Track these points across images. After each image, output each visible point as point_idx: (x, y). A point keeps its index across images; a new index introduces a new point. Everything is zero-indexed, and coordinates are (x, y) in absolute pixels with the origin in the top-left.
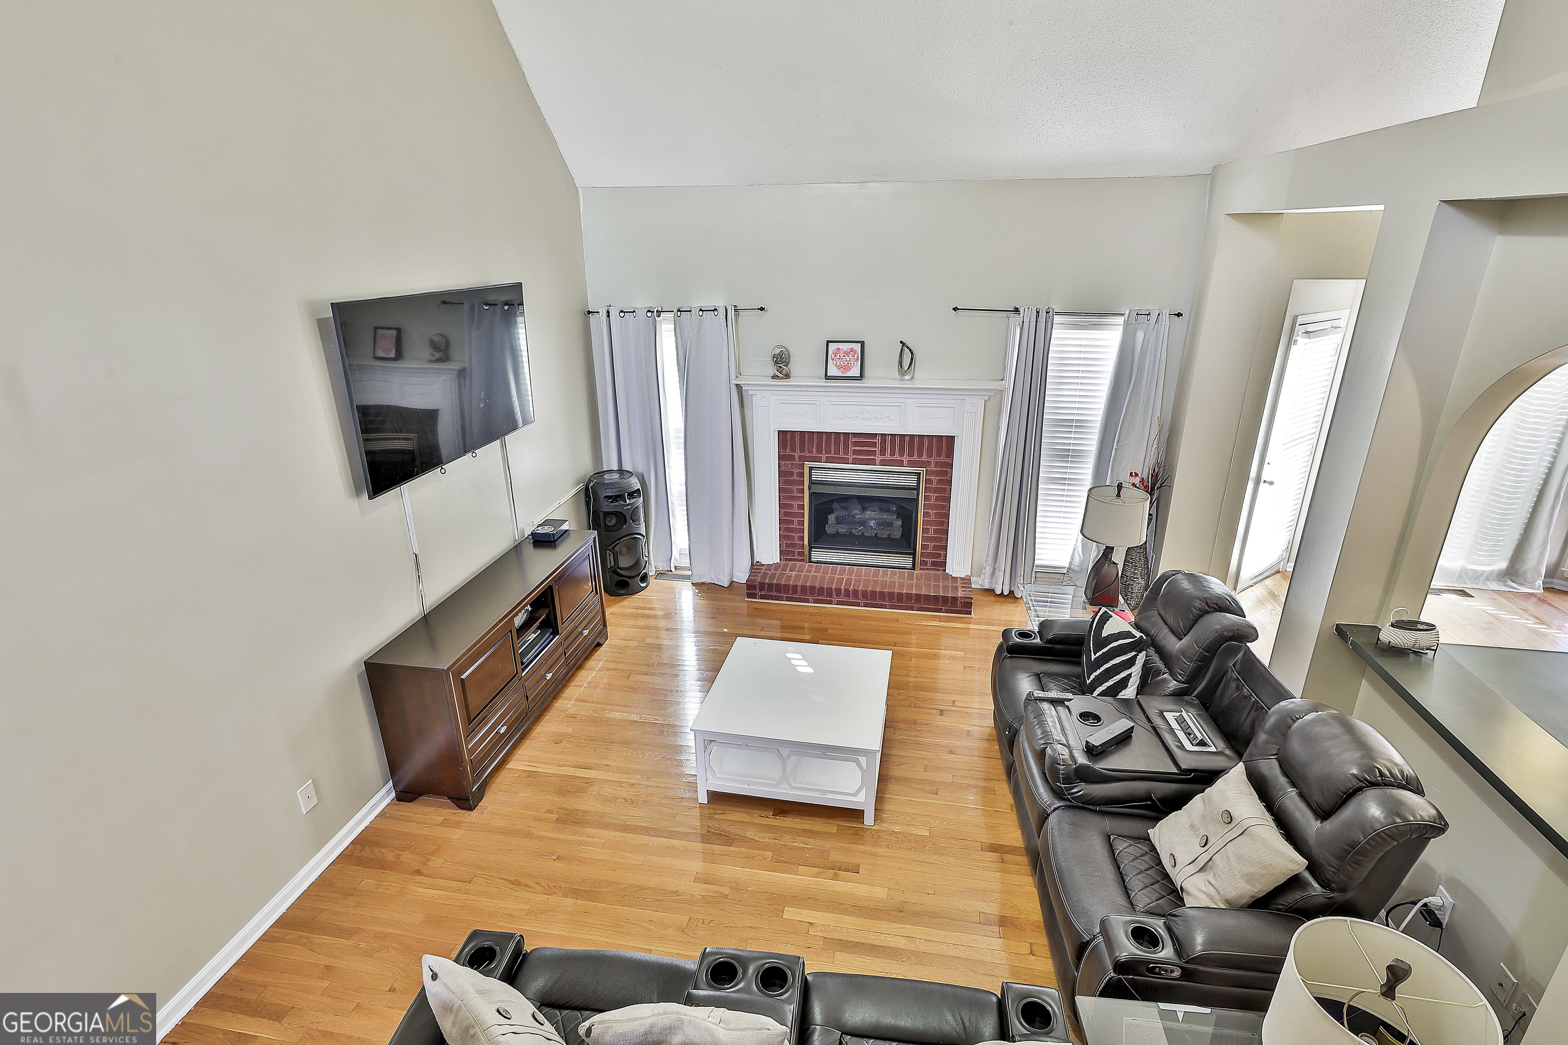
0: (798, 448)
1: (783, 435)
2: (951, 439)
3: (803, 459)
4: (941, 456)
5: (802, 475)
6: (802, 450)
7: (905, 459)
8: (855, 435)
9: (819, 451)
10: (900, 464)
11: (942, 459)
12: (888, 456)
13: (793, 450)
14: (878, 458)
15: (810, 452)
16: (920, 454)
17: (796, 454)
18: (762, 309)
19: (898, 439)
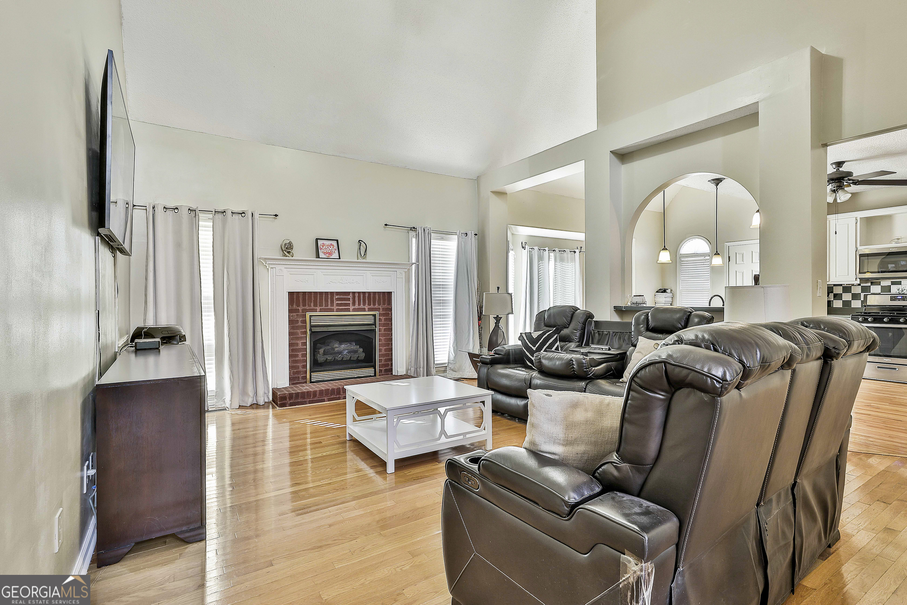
0: (301, 304)
1: (291, 294)
2: (389, 294)
3: (305, 311)
4: (385, 304)
5: (304, 322)
6: (304, 305)
7: (367, 307)
8: (338, 293)
9: (315, 305)
10: (364, 310)
11: (386, 306)
12: (357, 306)
13: (298, 305)
14: (351, 307)
15: (309, 306)
16: (374, 305)
17: (300, 308)
18: (276, 215)
19: (362, 296)
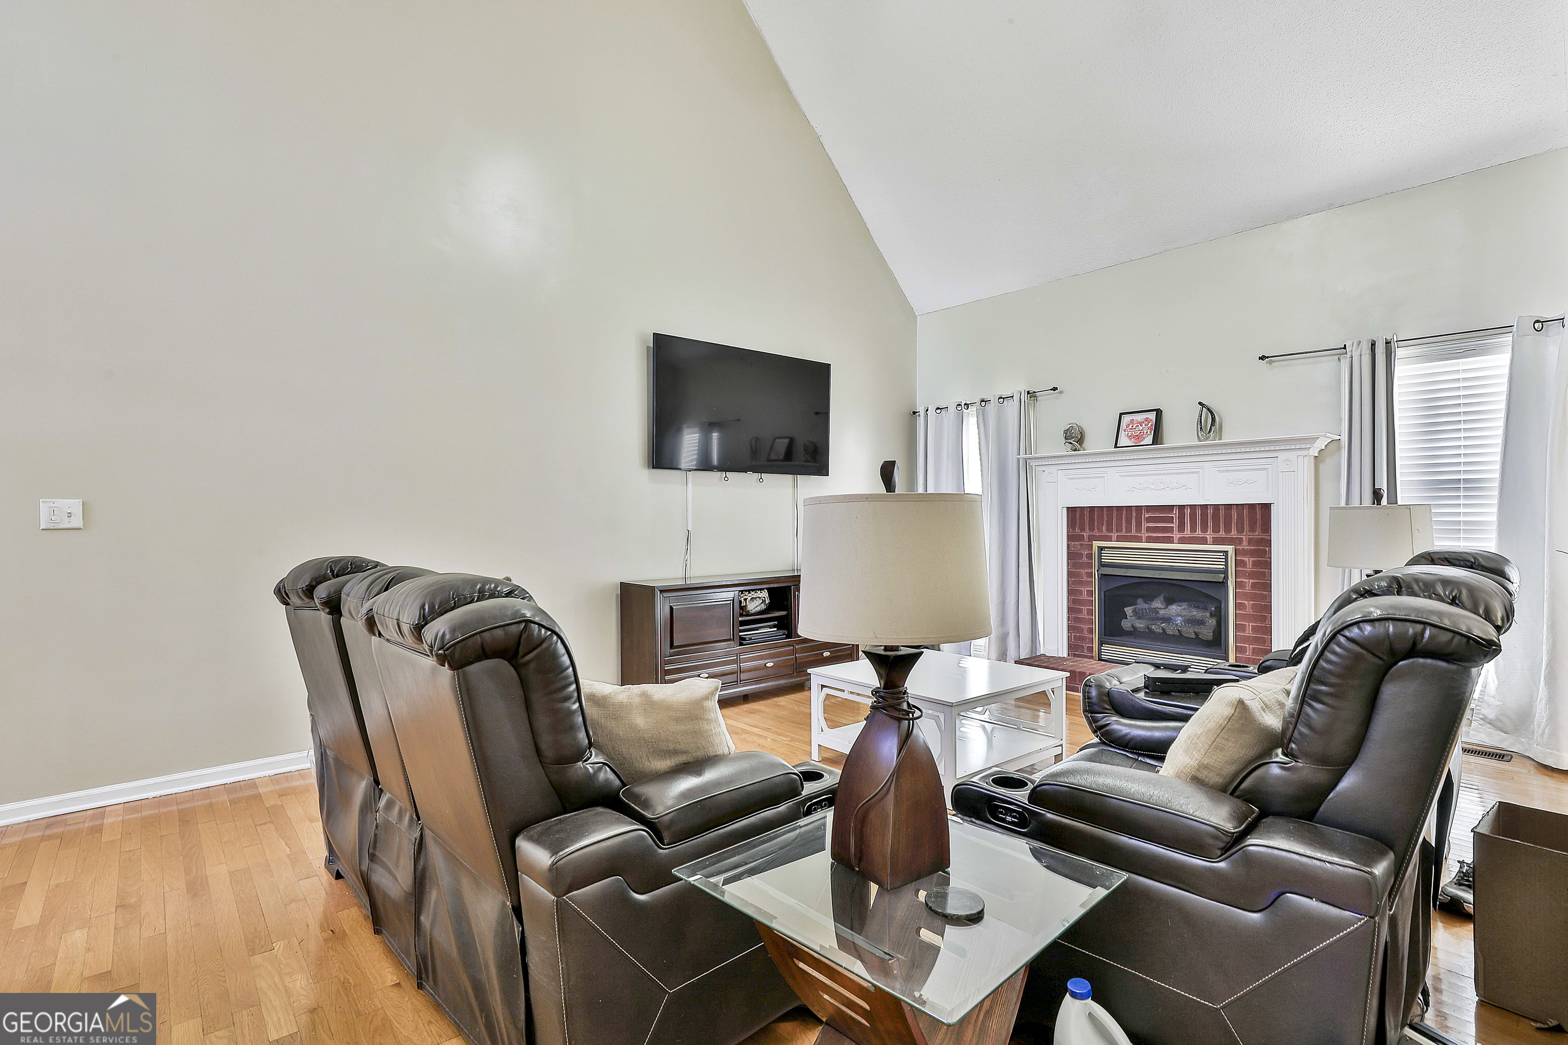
0: (1087, 527)
1: (1071, 511)
2: (1266, 508)
3: (1093, 538)
4: (1254, 531)
5: (1090, 556)
6: (1092, 529)
7: (1209, 535)
8: (1150, 508)
9: (1109, 529)
10: (1204, 541)
11: (1258, 534)
12: (1187, 533)
13: (1083, 529)
14: (1176, 535)
15: (1100, 530)
16: (1228, 529)
17: (1085, 534)
18: (1055, 389)
19: (1199, 512)
